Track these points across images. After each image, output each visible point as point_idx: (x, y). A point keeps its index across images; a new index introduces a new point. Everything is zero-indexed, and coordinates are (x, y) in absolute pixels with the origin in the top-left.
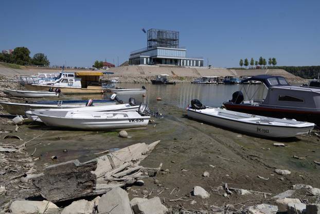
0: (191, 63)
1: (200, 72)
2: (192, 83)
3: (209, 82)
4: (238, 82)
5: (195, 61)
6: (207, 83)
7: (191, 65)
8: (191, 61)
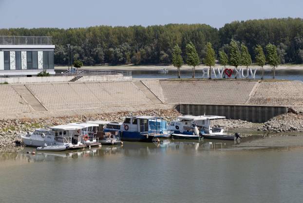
0: (12, 59)
1: (44, 99)
2: (18, 143)
3: (74, 142)
4: (166, 133)
5: (24, 54)
6: (69, 149)
7: (13, 66)
8: (12, 54)
